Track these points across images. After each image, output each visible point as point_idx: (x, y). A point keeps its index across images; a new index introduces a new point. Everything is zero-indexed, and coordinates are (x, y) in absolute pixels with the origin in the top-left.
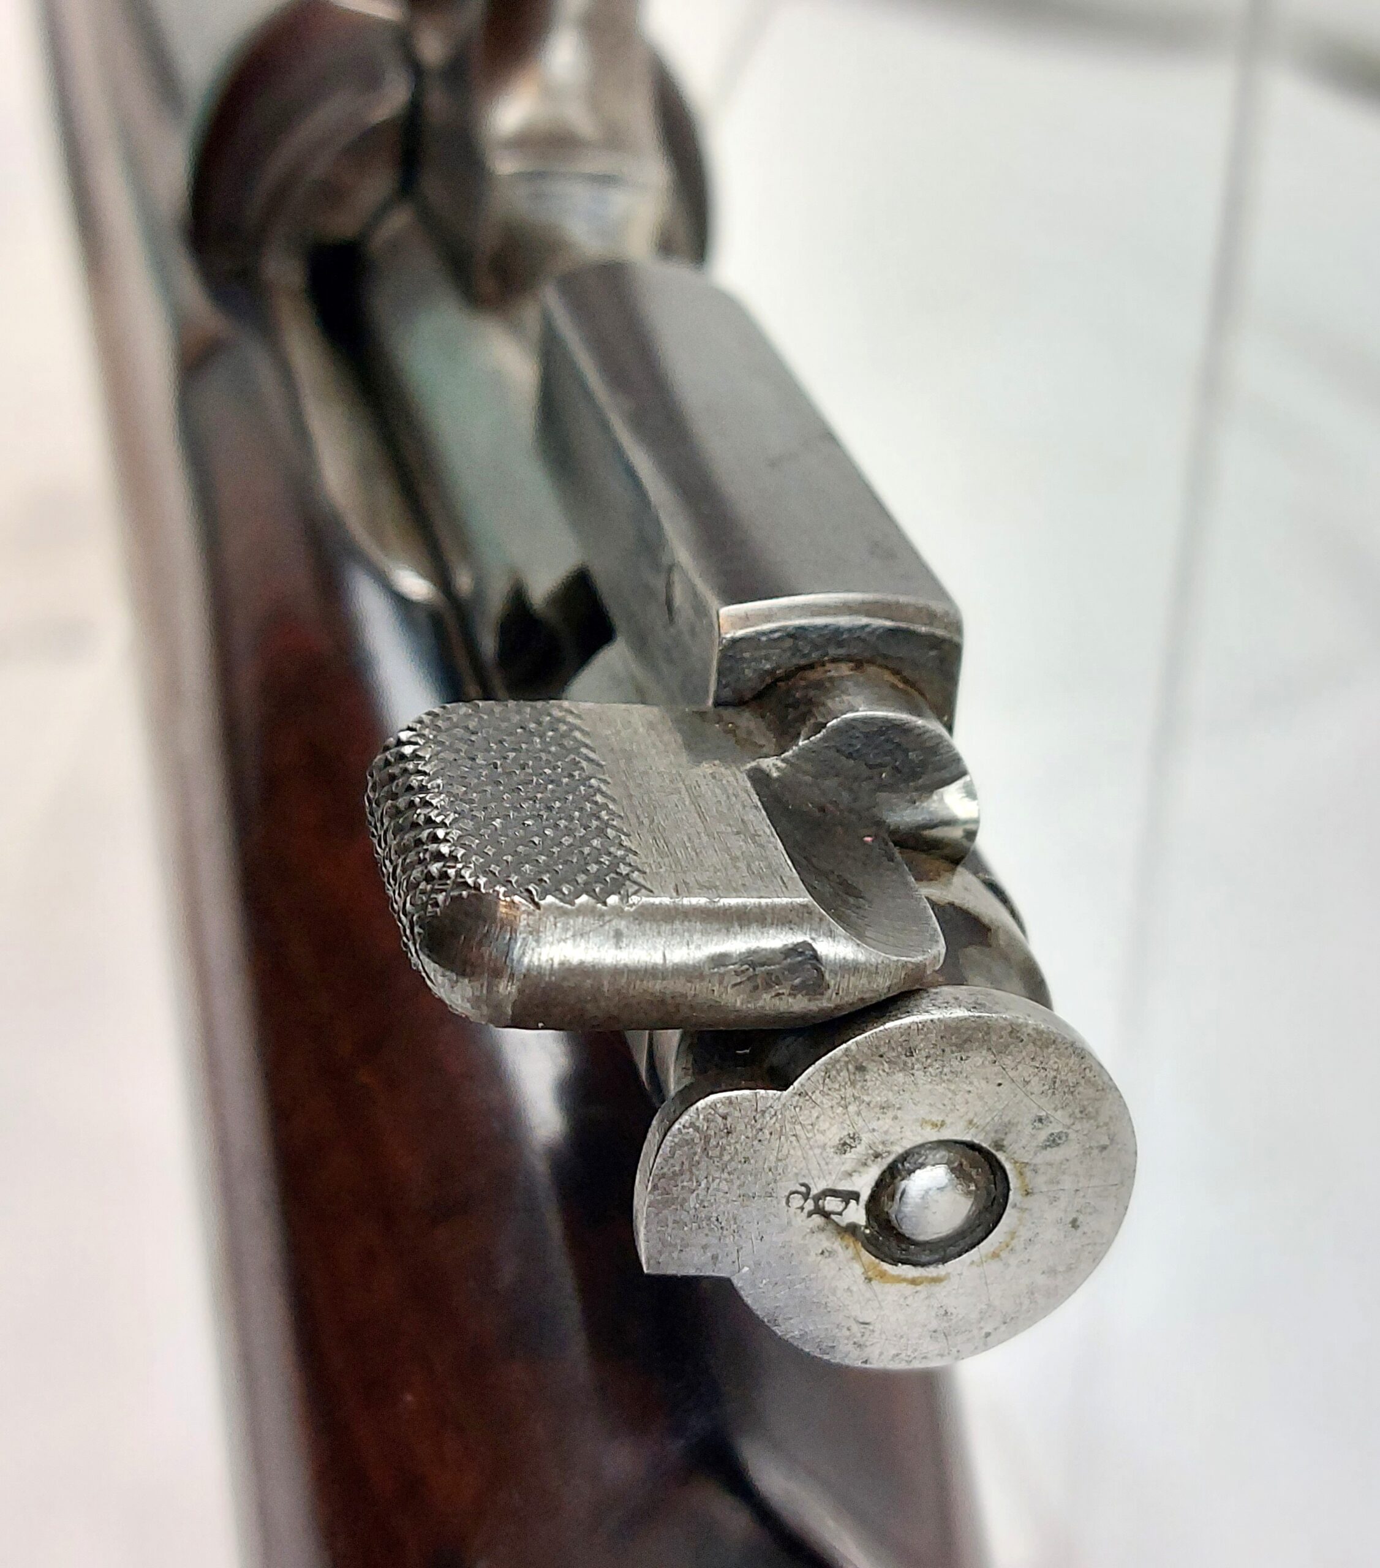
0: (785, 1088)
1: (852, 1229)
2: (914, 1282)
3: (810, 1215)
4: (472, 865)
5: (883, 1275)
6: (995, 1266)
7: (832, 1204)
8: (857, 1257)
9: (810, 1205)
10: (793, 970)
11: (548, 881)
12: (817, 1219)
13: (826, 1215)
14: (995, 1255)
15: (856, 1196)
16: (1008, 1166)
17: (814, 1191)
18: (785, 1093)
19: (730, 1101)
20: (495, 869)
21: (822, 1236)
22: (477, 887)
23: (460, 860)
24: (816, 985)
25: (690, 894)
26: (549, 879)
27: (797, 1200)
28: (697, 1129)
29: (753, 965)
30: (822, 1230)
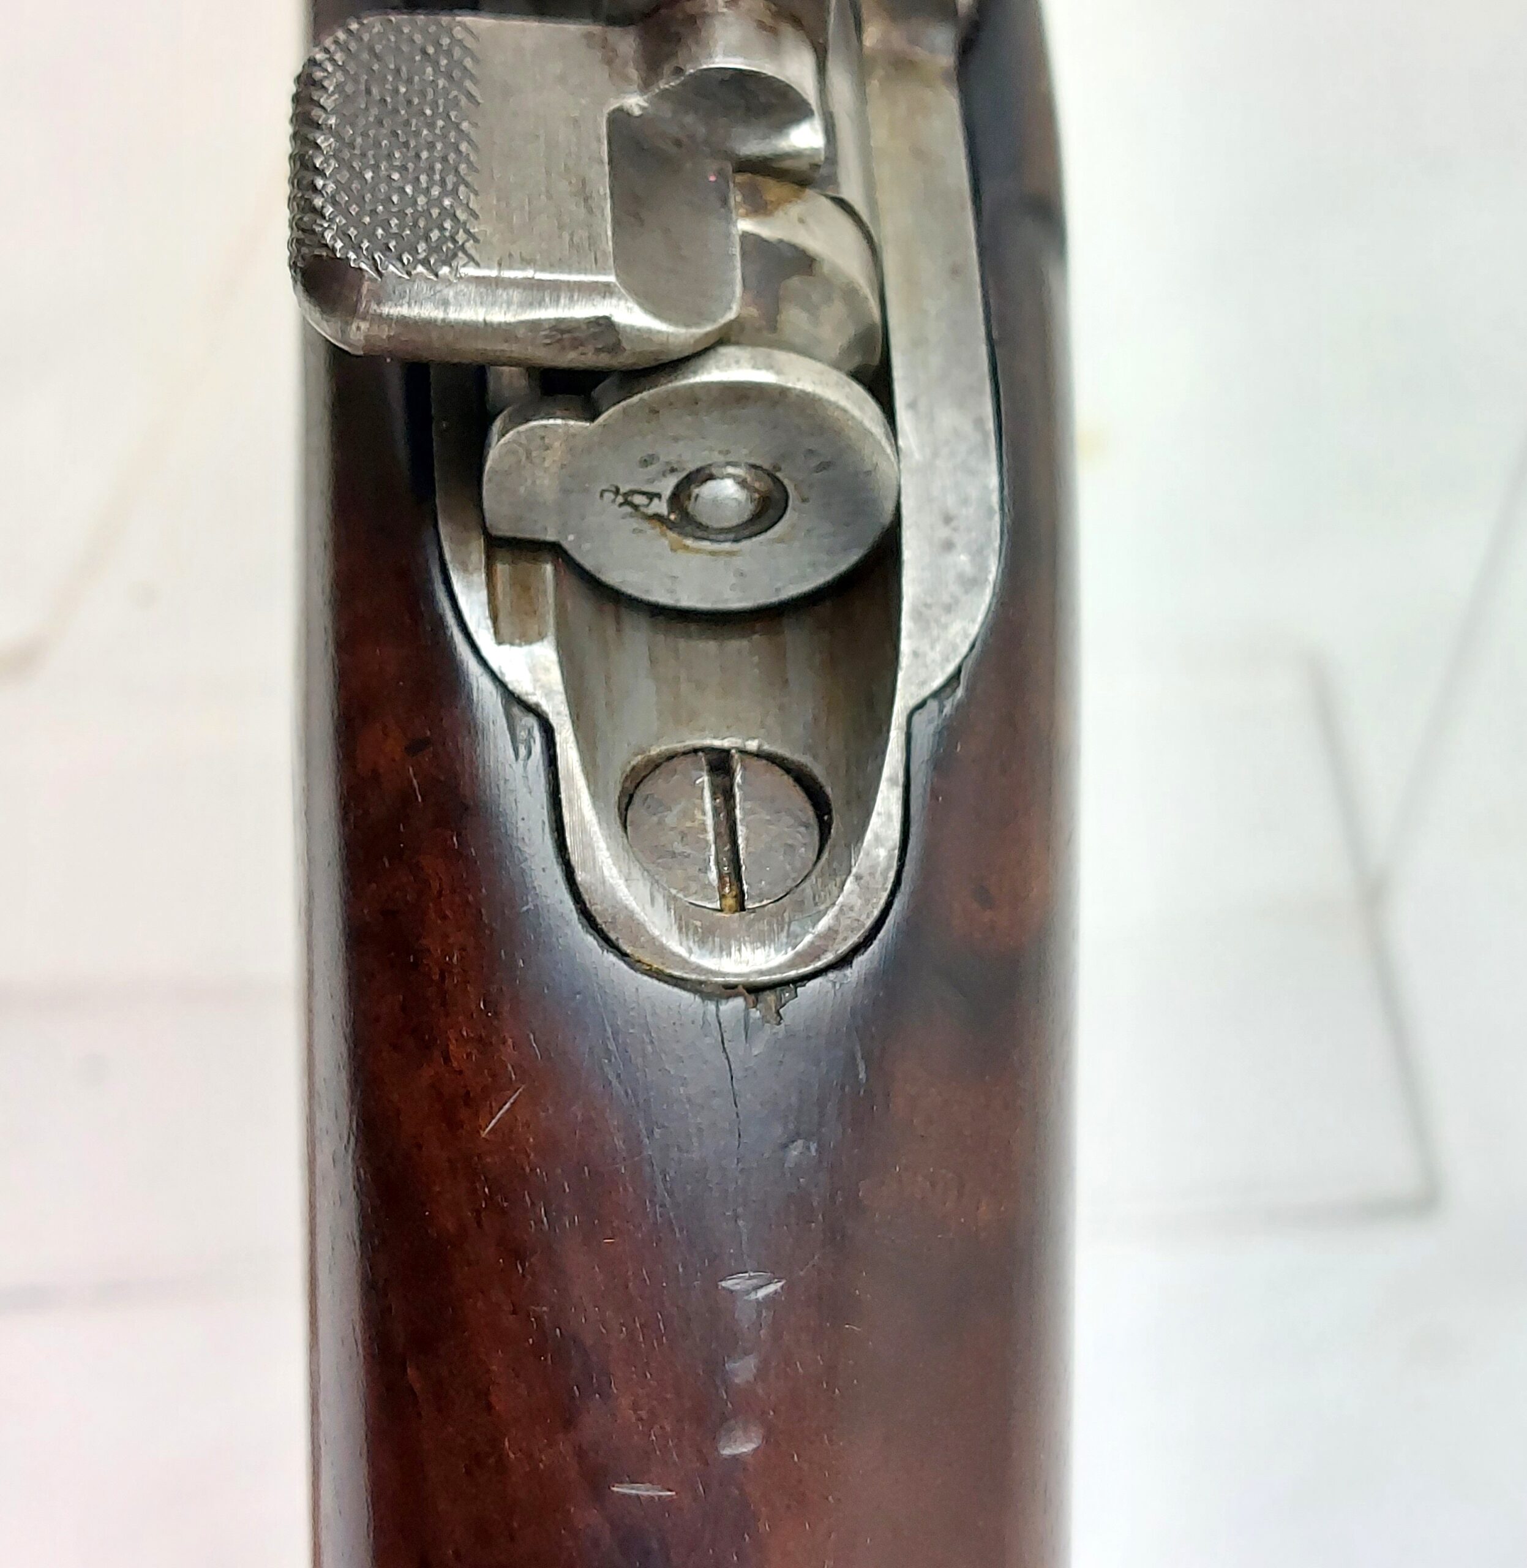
0: (593, 418)
1: (657, 518)
2: (713, 553)
3: (621, 505)
4: (335, 227)
5: (686, 548)
6: (780, 547)
7: (639, 500)
8: (664, 535)
9: (620, 499)
10: (594, 336)
11: (393, 249)
12: (627, 509)
13: (636, 507)
14: (780, 540)
15: (659, 496)
16: (786, 482)
17: (622, 491)
18: (592, 425)
19: (545, 426)
20: (352, 233)
21: (632, 520)
22: (333, 250)
23: (327, 218)
24: (615, 348)
25: (511, 267)
26: (395, 247)
27: (609, 496)
28: (520, 444)
29: (563, 332)
30: (631, 515)
